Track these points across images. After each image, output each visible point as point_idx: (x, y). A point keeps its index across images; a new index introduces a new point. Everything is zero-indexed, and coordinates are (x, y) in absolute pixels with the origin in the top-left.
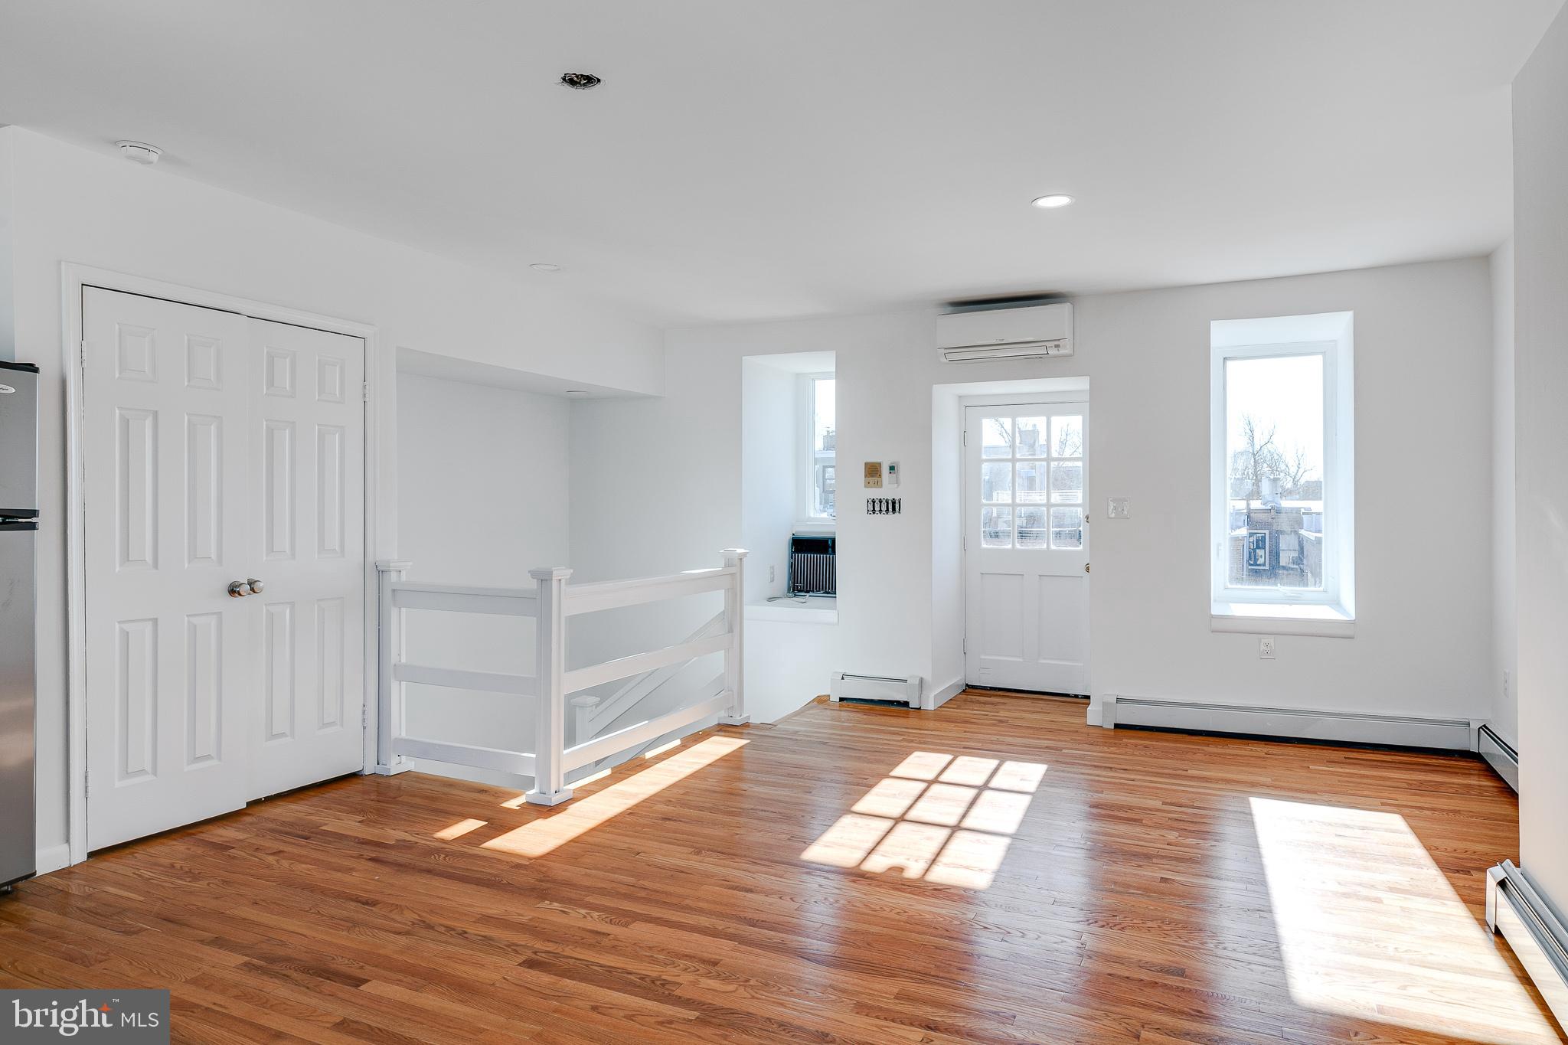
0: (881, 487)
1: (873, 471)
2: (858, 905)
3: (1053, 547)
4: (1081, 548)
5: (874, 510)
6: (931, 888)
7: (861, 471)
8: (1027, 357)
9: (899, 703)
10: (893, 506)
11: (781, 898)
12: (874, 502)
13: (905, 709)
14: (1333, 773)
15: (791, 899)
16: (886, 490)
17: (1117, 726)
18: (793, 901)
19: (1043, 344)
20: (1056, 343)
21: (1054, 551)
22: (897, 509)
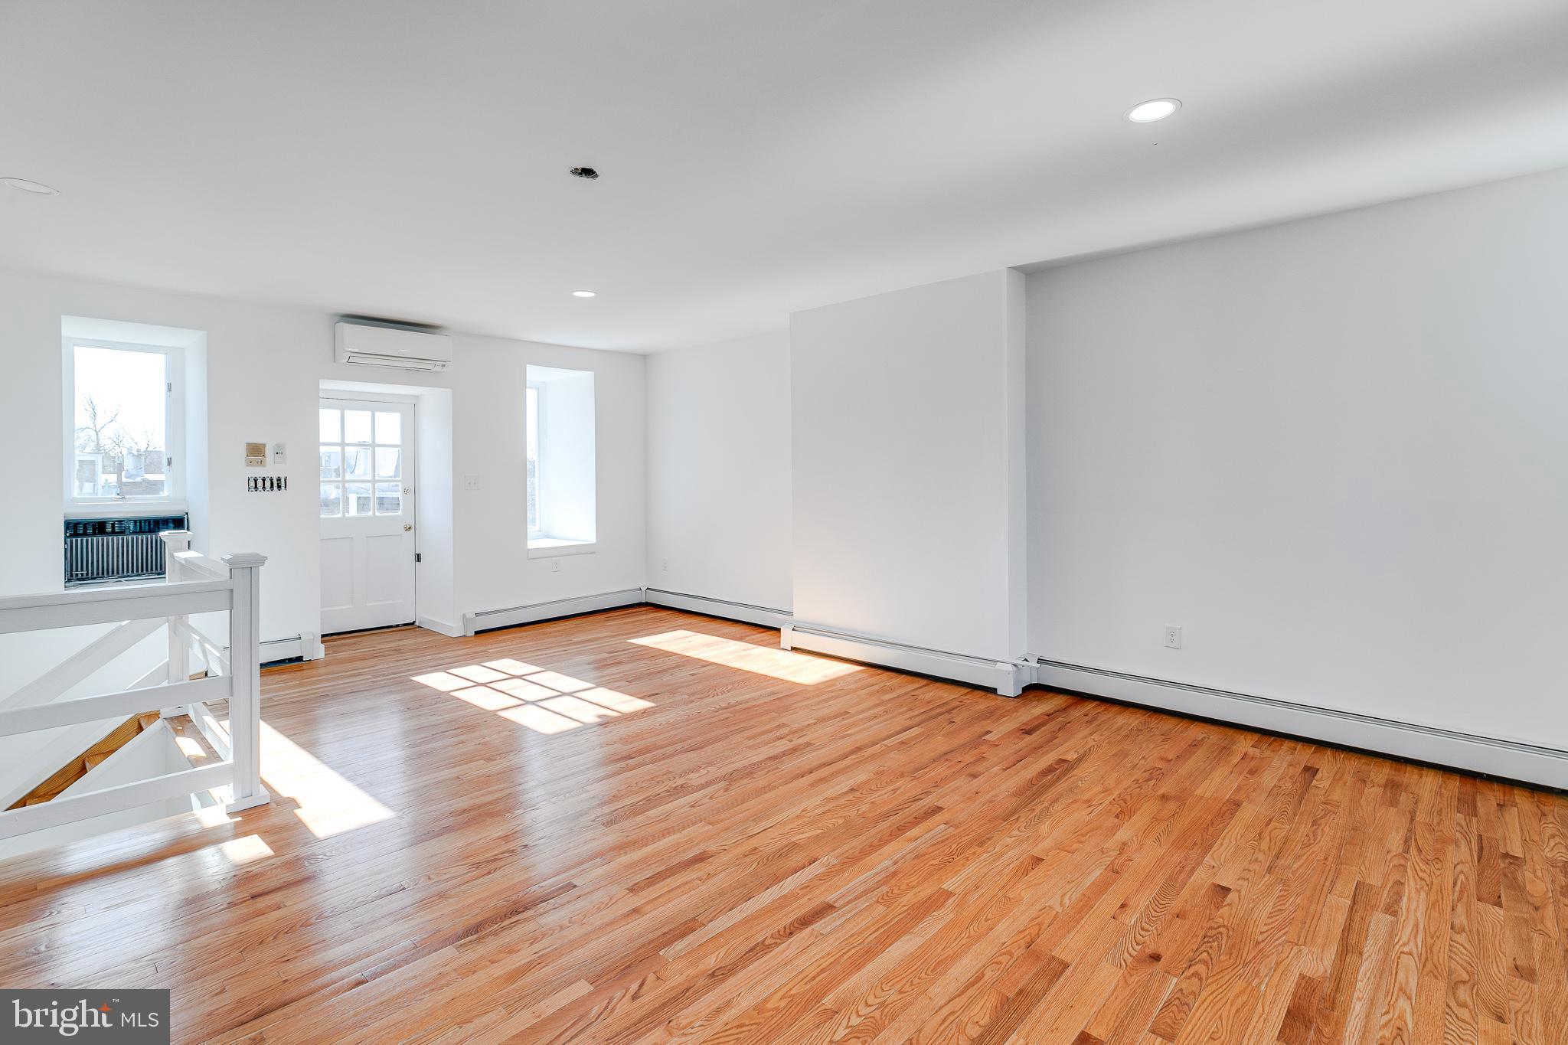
0: (264, 466)
1: (256, 451)
3: (377, 514)
4: (399, 513)
5: (256, 487)
7: (243, 451)
8: (408, 369)
9: (291, 660)
10: (278, 484)
12: (256, 481)
13: (300, 663)
14: (625, 624)
16: (271, 469)
17: (477, 633)
19: (433, 362)
20: (444, 363)
21: (379, 516)
22: (283, 485)
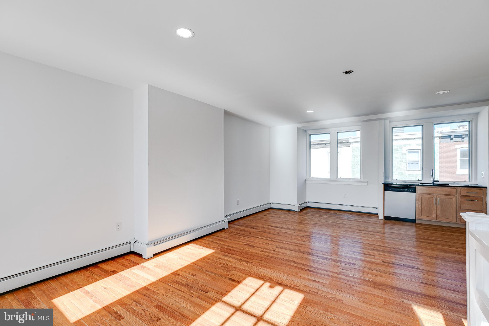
2: (282, 274)
6: (261, 278)
11: (304, 278)
15: (301, 277)
18: (300, 276)
